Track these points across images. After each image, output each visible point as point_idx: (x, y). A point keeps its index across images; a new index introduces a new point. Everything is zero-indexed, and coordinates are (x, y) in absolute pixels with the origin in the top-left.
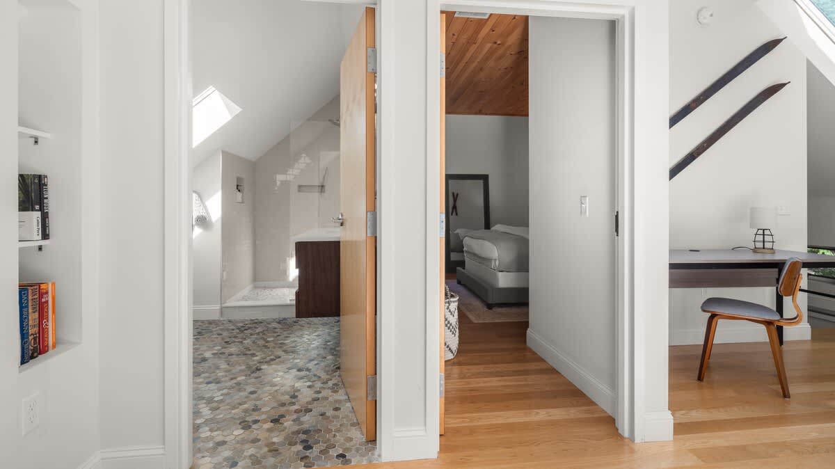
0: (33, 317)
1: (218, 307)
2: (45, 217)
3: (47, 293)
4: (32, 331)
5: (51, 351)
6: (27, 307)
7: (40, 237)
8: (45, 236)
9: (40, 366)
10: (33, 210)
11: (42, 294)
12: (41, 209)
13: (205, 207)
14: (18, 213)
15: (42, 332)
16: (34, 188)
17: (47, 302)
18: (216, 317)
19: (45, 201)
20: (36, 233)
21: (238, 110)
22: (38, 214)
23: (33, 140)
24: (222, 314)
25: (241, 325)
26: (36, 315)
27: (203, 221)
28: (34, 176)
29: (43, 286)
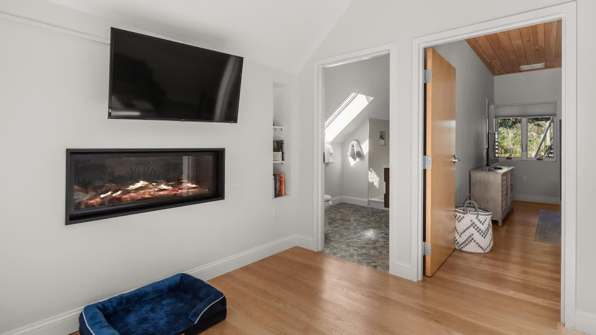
0: (278, 184)
1: (367, 200)
2: (283, 153)
3: (282, 177)
4: (278, 188)
5: (283, 196)
6: (276, 181)
7: (281, 160)
8: (283, 160)
9: (279, 199)
10: (279, 151)
11: (281, 177)
12: (282, 151)
13: (361, 148)
14: (273, 152)
15: (280, 190)
16: (280, 145)
17: (282, 180)
18: (366, 205)
19: (283, 149)
20: (280, 158)
21: (372, 98)
22: (281, 153)
23: (281, 129)
24: (369, 204)
25: (376, 211)
26: (279, 184)
27: (360, 155)
28: (280, 141)
29: (281, 175)
